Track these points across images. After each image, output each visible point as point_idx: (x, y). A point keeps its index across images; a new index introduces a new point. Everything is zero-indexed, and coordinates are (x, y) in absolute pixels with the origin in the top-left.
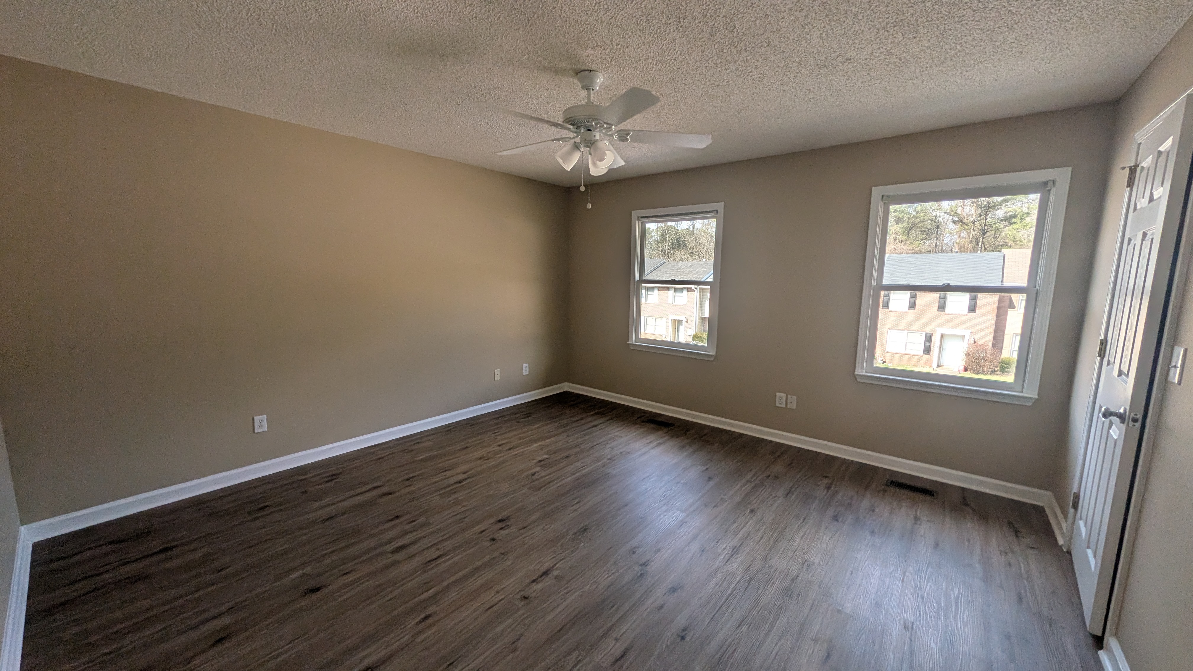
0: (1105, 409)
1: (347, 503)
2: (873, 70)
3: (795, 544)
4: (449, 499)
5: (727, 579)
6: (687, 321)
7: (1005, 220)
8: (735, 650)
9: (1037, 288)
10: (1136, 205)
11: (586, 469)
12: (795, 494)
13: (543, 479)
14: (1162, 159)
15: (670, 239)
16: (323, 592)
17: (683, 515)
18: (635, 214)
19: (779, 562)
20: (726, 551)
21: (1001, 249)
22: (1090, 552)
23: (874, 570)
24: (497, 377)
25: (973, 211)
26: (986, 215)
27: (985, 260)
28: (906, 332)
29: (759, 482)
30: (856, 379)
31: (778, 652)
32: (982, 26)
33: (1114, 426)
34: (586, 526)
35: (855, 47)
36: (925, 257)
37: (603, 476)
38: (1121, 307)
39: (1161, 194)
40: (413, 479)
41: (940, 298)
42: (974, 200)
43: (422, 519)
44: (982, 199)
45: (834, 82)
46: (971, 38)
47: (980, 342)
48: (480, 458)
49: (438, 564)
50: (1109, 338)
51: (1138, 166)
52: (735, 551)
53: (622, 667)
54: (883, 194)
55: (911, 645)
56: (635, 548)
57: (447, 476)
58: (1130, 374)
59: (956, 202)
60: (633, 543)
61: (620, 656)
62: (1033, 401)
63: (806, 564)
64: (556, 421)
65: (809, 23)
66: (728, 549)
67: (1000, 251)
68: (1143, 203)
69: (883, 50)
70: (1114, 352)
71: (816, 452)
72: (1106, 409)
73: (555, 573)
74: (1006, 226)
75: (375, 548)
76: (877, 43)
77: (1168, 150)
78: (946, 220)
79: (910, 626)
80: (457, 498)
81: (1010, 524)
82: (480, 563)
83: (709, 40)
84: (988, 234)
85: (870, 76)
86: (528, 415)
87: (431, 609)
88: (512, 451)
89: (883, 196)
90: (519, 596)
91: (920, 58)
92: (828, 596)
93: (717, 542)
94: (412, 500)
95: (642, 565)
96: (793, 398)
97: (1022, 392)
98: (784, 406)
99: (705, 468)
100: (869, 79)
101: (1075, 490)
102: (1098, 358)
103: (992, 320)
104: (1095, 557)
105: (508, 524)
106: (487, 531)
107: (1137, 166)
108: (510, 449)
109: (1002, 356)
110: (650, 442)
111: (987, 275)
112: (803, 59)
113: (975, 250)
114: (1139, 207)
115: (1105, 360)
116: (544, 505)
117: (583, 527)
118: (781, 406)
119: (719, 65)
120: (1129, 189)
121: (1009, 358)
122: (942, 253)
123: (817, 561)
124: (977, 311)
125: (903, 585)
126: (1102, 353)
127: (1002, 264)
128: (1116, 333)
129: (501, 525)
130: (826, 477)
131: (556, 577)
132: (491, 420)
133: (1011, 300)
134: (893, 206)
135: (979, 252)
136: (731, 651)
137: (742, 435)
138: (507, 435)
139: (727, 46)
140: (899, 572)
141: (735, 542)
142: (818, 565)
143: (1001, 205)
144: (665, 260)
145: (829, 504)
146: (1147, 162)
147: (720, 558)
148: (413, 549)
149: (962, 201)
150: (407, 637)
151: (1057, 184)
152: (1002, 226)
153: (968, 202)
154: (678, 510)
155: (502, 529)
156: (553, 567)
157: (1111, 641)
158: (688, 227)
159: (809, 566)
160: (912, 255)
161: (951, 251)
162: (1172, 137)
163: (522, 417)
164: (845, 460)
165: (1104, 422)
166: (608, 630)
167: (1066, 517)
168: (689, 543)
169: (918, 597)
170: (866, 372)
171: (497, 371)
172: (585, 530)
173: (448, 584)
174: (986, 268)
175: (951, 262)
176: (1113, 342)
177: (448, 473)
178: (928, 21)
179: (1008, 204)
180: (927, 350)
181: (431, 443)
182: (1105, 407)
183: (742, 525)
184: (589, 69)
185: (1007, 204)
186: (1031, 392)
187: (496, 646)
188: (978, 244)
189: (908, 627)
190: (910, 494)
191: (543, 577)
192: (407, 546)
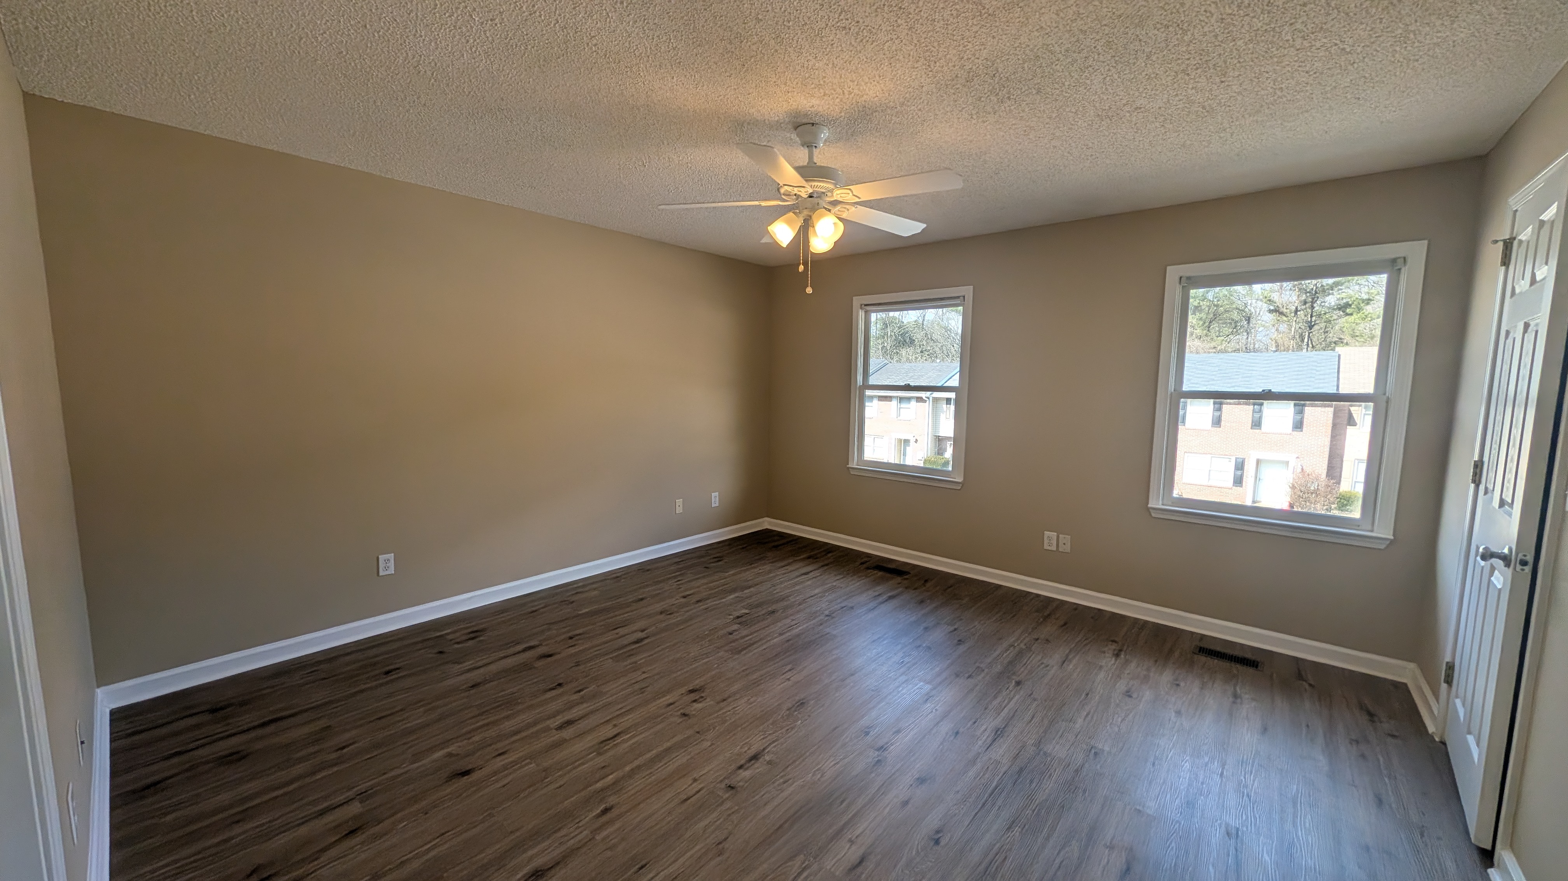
0: (1484, 549)
1: (493, 668)
2: (1168, 121)
3: (1078, 726)
4: (625, 663)
5: (990, 768)
6: (916, 441)
7: (1340, 309)
8: (1006, 858)
9: (1387, 394)
10: (1513, 289)
11: (796, 628)
12: (1074, 662)
13: (743, 641)
14: (1546, 229)
15: (893, 334)
16: (474, 776)
17: (928, 687)
18: (857, 301)
19: (1057, 749)
20: (987, 734)
21: (1334, 347)
22: (1471, 739)
23: (1182, 761)
24: (679, 510)
25: (1295, 298)
26: (1313, 302)
27: (1313, 361)
28: (1210, 456)
29: (1024, 647)
30: (1150, 514)
31: (1062, 861)
32: (1308, 69)
33: (1496, 572)
34: (803, 699)
35: (1146, 93)
36: (1232, 358)
37: (819, 638)
38: (1499, 418)
39: (1545, 274)
40: (577, 638)
41: (1254, 411)
42: (1296, 283)
43: (592, 687)
44: (1307, 282)
45: (1119, 136)
46: (1293, 83)
47: (1308, 470)
48: (661, 613)
49: (617, 743)
50: (1486, 459)
51: (1515, 239)
52: (999, 733)
53: (859, 876)
54: (1181, 274)
55: (1237, 856)
56: (868, 727)
57: (619, 635)
58: (1515, 503)
59: (1270, 285)
60: (865, 722)
61: (858, 861)
62: (1388, 542)
63: (1093, 751)
64: (755, 568)
65: (1090, 66)
66: (989, 731)
67: (1333, 350)
68: (1523, 286)
69: (1181, 97)
70: (1494, 477)
71: (1099, 610)
72: (1486, 549)
73: (767, 758)
74: (1340, 317)
75: (535, 723)
76: (1174, 89)
77: (1552, 219)
78: (1258, 310)
79: (1234, 832)
80: (636, 662)
81: (1362, 707)
82: (669, 744)
83: (964, 86)
84: (1316, 327)
85: (1165, 128)
86: (719, 559)
87: (612, 800)
88: (700, 604)
89: (1181, 278)
90: (723, 786)
91: (1229, 106)
92: (1123, 793)
93: (975, 723)
94: (578, 664)
95: (878, 750)
96: (1066, 539)
97: (1372, 531)
98: (1055, 549)
99: (952, 628)
100: (1163, 131)
101: (1448, 659)
102: (1473, 485)
103: (1325, 441)
104: (1478, 745)
105: (702, 695)
106: (676, 704)
107: (1513, 239)
108: (698, 602)
109: (1341, 490)
110: (879, 595)
111: (1318, 381)
112: (1081, 109)
113: (1300, 348)
114: (1517, 291)
115: (1482, 488)
116: (748, 672)
117: (800, 701)
118: (1049, 548)
119: (975, 117)
120: (1503, 268)
121: (1350, 492)
122: (1254, 352)
123: (1107, 748)
124: (1304, 429)
125: (1222, 780)
126: (1477, 479)
127: (1337, 367)
128: (1494, 452)
129: (693, 696)
130: (1113, 641)
131: (769, 763)
132: (671, 565)
133: (1350, 416)
134: (1195, 291)
135: (1305, 350)
136: (1000, 860)
137: (999, 587)
138: (694, 584)
139: (985, 94)
140: (1216, 763)
141: (998, 722)
142: (1109, 753)
143: (1332, 290)
144: (886, 361)
145: (1119, 677)
146: (1525, 235)
147: (980, 743)
148: (582, 725)
149: (1278, 284)
150: (585, 833)
151: (1408, 264)
152: (1335, 317)
153: (1288, 285)
154: (920, 681)
155: (695, 701)
156: (764, 749)
157: (1504, 855)
158: (916, 318)
159: (1096, 754)
160: (1215, 354)
161: (1267, 349)
162: (1556, 204)
163: (712, 561)
164: (1136, 620)
165: (1483, 567)
166: (842, 829)
167: (1437, 696)
168: (938, 723)
169: (1243, 796)
170: (1163, 505)
171: (679, 502)
172: (802, 704)
173: (632, 770)
174: (1315, 372)
175: (1267, 364)
176: (1490, 466)
177: (621, 631)
178: (1239, 62)
179: (1343, 287)
180: (1238, 481)
181: (596, 592)
182: (1483, 547)
183: (1006, 701)
184: (811, 122)
185: (1340, 287)
186: (1384, 531)
187: (698, 847)
188: (1303, 341)
189: (1234, 834)
190: (1226, 664)
191: (753, 762)
192: (576, 721)
